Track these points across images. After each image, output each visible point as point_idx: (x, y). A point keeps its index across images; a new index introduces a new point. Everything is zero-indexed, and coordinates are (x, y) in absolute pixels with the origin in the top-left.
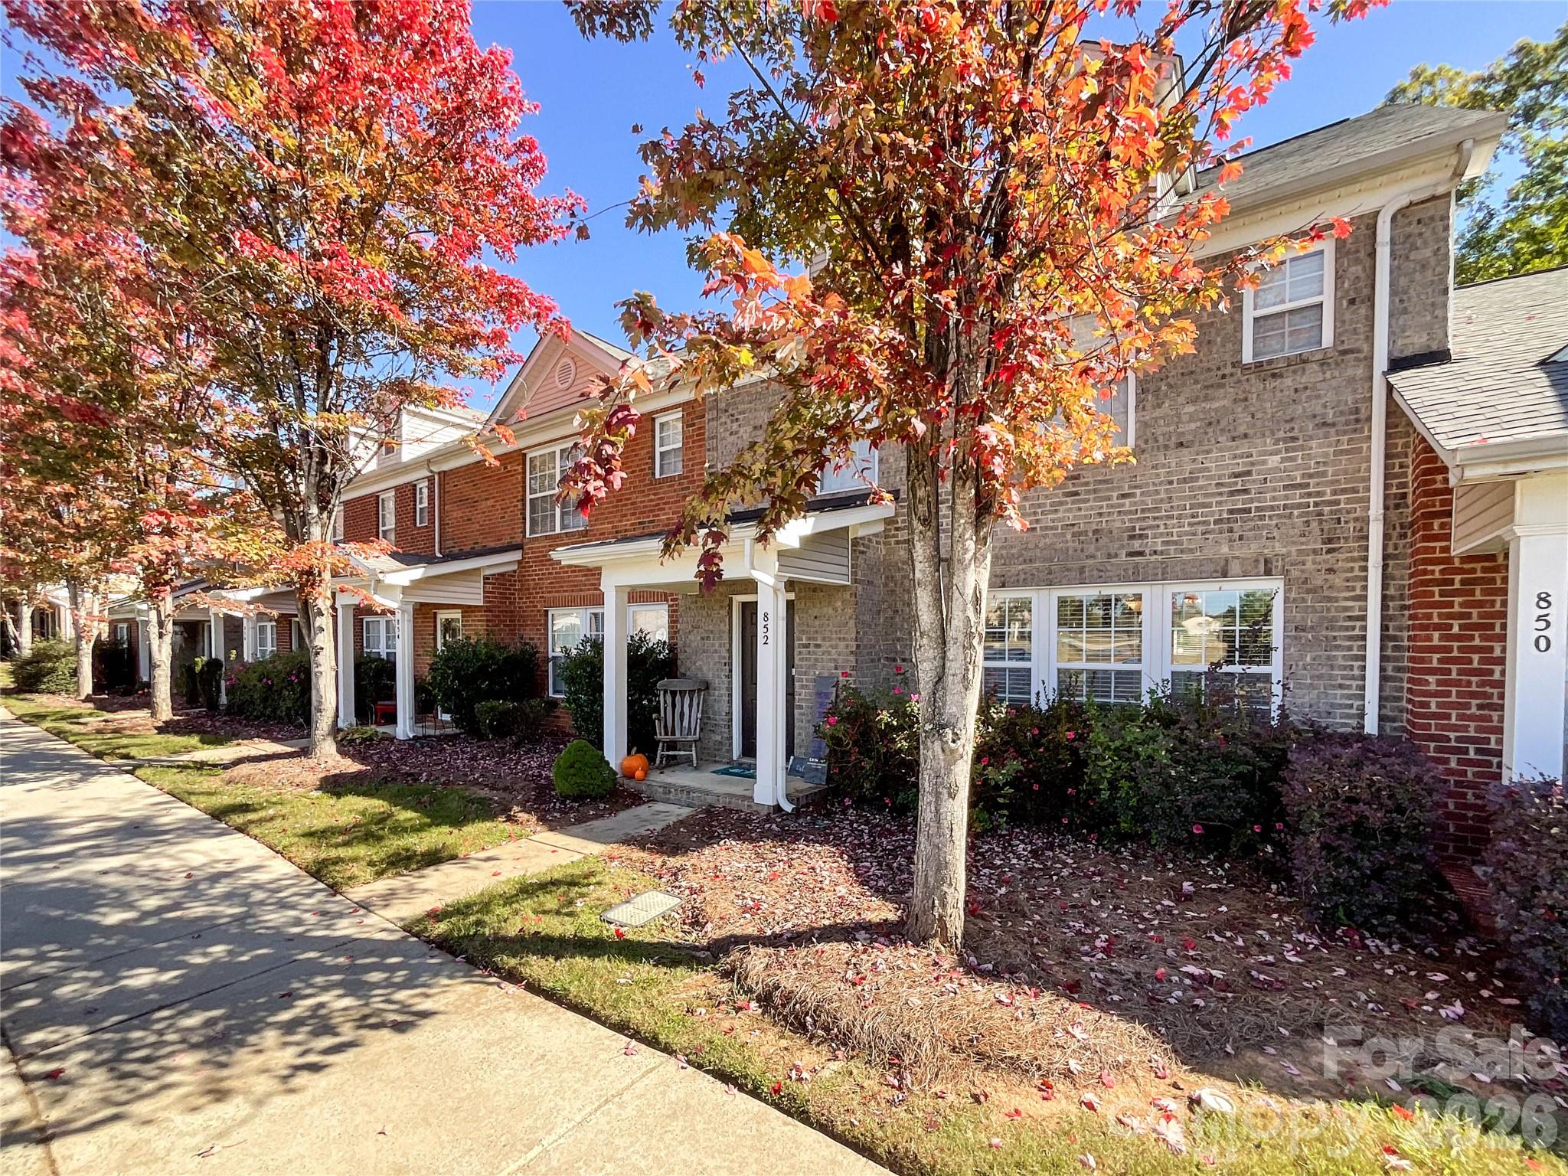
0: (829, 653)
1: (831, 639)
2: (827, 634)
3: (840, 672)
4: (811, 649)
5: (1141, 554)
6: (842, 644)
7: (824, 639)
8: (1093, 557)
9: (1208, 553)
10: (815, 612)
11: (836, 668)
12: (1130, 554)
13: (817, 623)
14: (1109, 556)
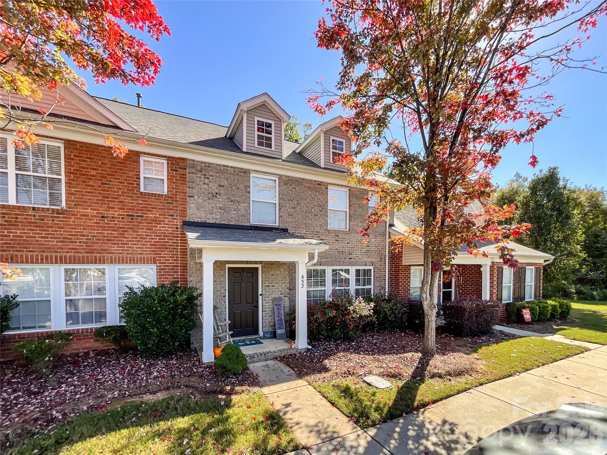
0: (278, 289)
1: (279, 283)
2: (277, 281)
3: (283, 295)
4: (271, 287)
5: (351, 259)
6: (283, 285)
7: (276, 283)
8: (341, 258)
9: (363, 260)
10: (272, 273)
11: (281, 294)
12: (349, 259)
13: (273, 277)
14: (345, 259)
